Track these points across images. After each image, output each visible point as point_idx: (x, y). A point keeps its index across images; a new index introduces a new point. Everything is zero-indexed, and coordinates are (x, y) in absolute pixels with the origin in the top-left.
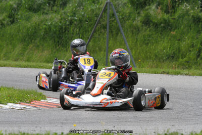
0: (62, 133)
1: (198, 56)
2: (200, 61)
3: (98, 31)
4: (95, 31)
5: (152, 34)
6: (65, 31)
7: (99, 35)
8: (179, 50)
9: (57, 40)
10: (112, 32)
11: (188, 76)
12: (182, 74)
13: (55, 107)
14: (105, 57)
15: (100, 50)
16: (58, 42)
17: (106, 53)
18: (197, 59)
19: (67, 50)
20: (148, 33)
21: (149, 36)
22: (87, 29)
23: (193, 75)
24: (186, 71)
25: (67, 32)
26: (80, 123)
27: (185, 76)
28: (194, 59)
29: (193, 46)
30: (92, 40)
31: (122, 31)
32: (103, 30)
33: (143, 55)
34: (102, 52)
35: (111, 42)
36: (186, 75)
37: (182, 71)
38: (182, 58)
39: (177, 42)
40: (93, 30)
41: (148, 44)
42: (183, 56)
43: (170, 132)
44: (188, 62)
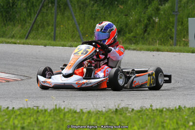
0: (13, 108)
1: (145, 31)
2: (147, 36)
3: (46, 5)
4: (43, 6)
5: (100, 9)
6: (13, 5)
7: (47, 10)
8: (127, 25)
9: (4, 14)
10: (60, 7)
11: (135, 51)
12: (129, 49)
13: (4, 81)
14: (53, 32)
15: (48, 25)
16: (6, 16)
17: (53, 28)
18: (144, 35)
19: (14, 25)
20: (96, 8)
21: (97, 11)
22: (34, 4)
23: (141, 50)
24: (133, 46)
25: (15, 6)
26: (29, 97)
27: (132, 52)
28: (141, 34)
29: (140, 21)
30: (40, 15)
31: (70, 6)
32: (50, 5)
33: (91, 30)
34: (50, 27)
35: (59, 17)
36: (134, 50)
37: (129, 46)
38: (129, 33)
39: (124, 17)
40: (41, 5)
41: (95, 19)
42: (130, 31)
43: (120, 107)
44: (135, 37)
